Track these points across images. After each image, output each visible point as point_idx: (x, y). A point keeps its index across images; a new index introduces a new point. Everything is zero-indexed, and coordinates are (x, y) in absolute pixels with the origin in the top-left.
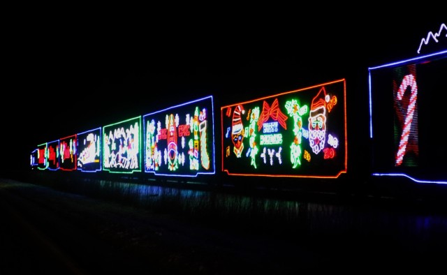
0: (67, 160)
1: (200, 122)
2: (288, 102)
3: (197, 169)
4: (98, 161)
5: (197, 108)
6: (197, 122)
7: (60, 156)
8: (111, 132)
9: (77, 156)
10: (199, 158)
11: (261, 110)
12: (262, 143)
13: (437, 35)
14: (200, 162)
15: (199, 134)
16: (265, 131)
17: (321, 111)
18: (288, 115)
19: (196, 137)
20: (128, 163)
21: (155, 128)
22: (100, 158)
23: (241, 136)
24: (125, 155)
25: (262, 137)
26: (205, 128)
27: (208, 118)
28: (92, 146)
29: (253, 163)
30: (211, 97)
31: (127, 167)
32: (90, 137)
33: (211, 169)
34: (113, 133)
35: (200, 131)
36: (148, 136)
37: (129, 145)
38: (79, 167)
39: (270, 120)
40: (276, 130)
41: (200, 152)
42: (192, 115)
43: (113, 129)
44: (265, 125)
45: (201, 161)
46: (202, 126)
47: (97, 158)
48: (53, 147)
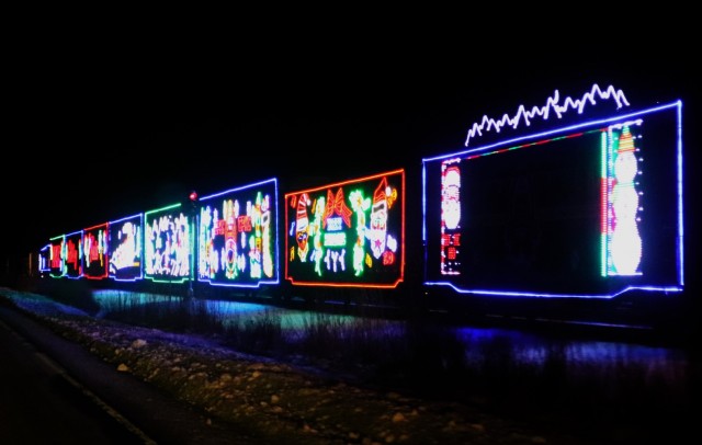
0: (95, 263)
1: (263, 212)
2: (352, 193)
3: (259, 276)
4: (137, 264)
5: (259, 194)
6: (259, 212)
7: (84, 257)
8: (155, 221)
9: (107, 257)
10: (261, 263)
11: (326, 201)
12: (325, 244)
13: (481, 127)
14: (262, 268)
15: (261, 229)
16: (329, 229)
17: (382, 207)
18: (352, 210)
19: (258, 232)
20: (178, 267)
21: (210, 218)
22: (141, 260)
23: (305, 233)
24: (173, 256)
25: (326, 235)
26: (268, 222)
27: (272, 208)
28: (130, 241)
29: (317, 269)
30: (275, 180)
31: (176, 274)
32: (128, 228)
33: (274, 278)
34: (158, 223)
35: (263, 225)
36: (202, 229)
37: (178, 242)
38: (112, 274)
39: (335, 215)
40: (340, 228)
41: (262, 254)
42: (254, 203)
43: (157, 216)
44: (330, 221)
45: (263, 266)
46: (265, 219)
47: (136, 260)
48: (74, 242)
